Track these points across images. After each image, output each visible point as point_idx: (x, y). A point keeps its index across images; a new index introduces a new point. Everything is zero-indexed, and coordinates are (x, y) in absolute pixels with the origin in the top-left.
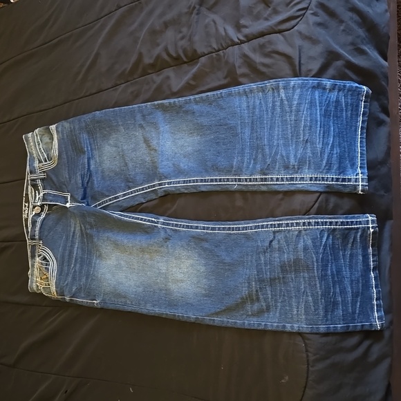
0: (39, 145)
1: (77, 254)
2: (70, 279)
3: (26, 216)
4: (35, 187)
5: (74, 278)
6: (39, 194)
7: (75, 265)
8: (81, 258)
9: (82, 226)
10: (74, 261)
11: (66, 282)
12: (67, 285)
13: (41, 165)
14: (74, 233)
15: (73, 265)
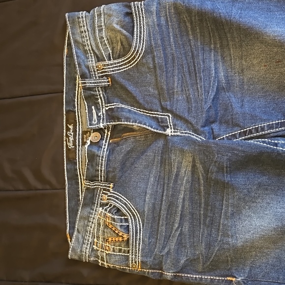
0: (100, 31)
1: (183, 207)
2: (172, 245)
3: (71, 145)
4: (91, 99)
5: (180, 244)
6: (98, 110)
7: (181, 225)
8: (192, 214)
9: (200, 167)
10: (178, 219)
11: (166, 250)
12: (168, 253)
13: (101, 64)
14: (177, 175)
15: (177, 225)
